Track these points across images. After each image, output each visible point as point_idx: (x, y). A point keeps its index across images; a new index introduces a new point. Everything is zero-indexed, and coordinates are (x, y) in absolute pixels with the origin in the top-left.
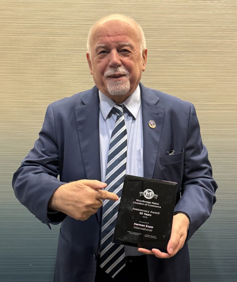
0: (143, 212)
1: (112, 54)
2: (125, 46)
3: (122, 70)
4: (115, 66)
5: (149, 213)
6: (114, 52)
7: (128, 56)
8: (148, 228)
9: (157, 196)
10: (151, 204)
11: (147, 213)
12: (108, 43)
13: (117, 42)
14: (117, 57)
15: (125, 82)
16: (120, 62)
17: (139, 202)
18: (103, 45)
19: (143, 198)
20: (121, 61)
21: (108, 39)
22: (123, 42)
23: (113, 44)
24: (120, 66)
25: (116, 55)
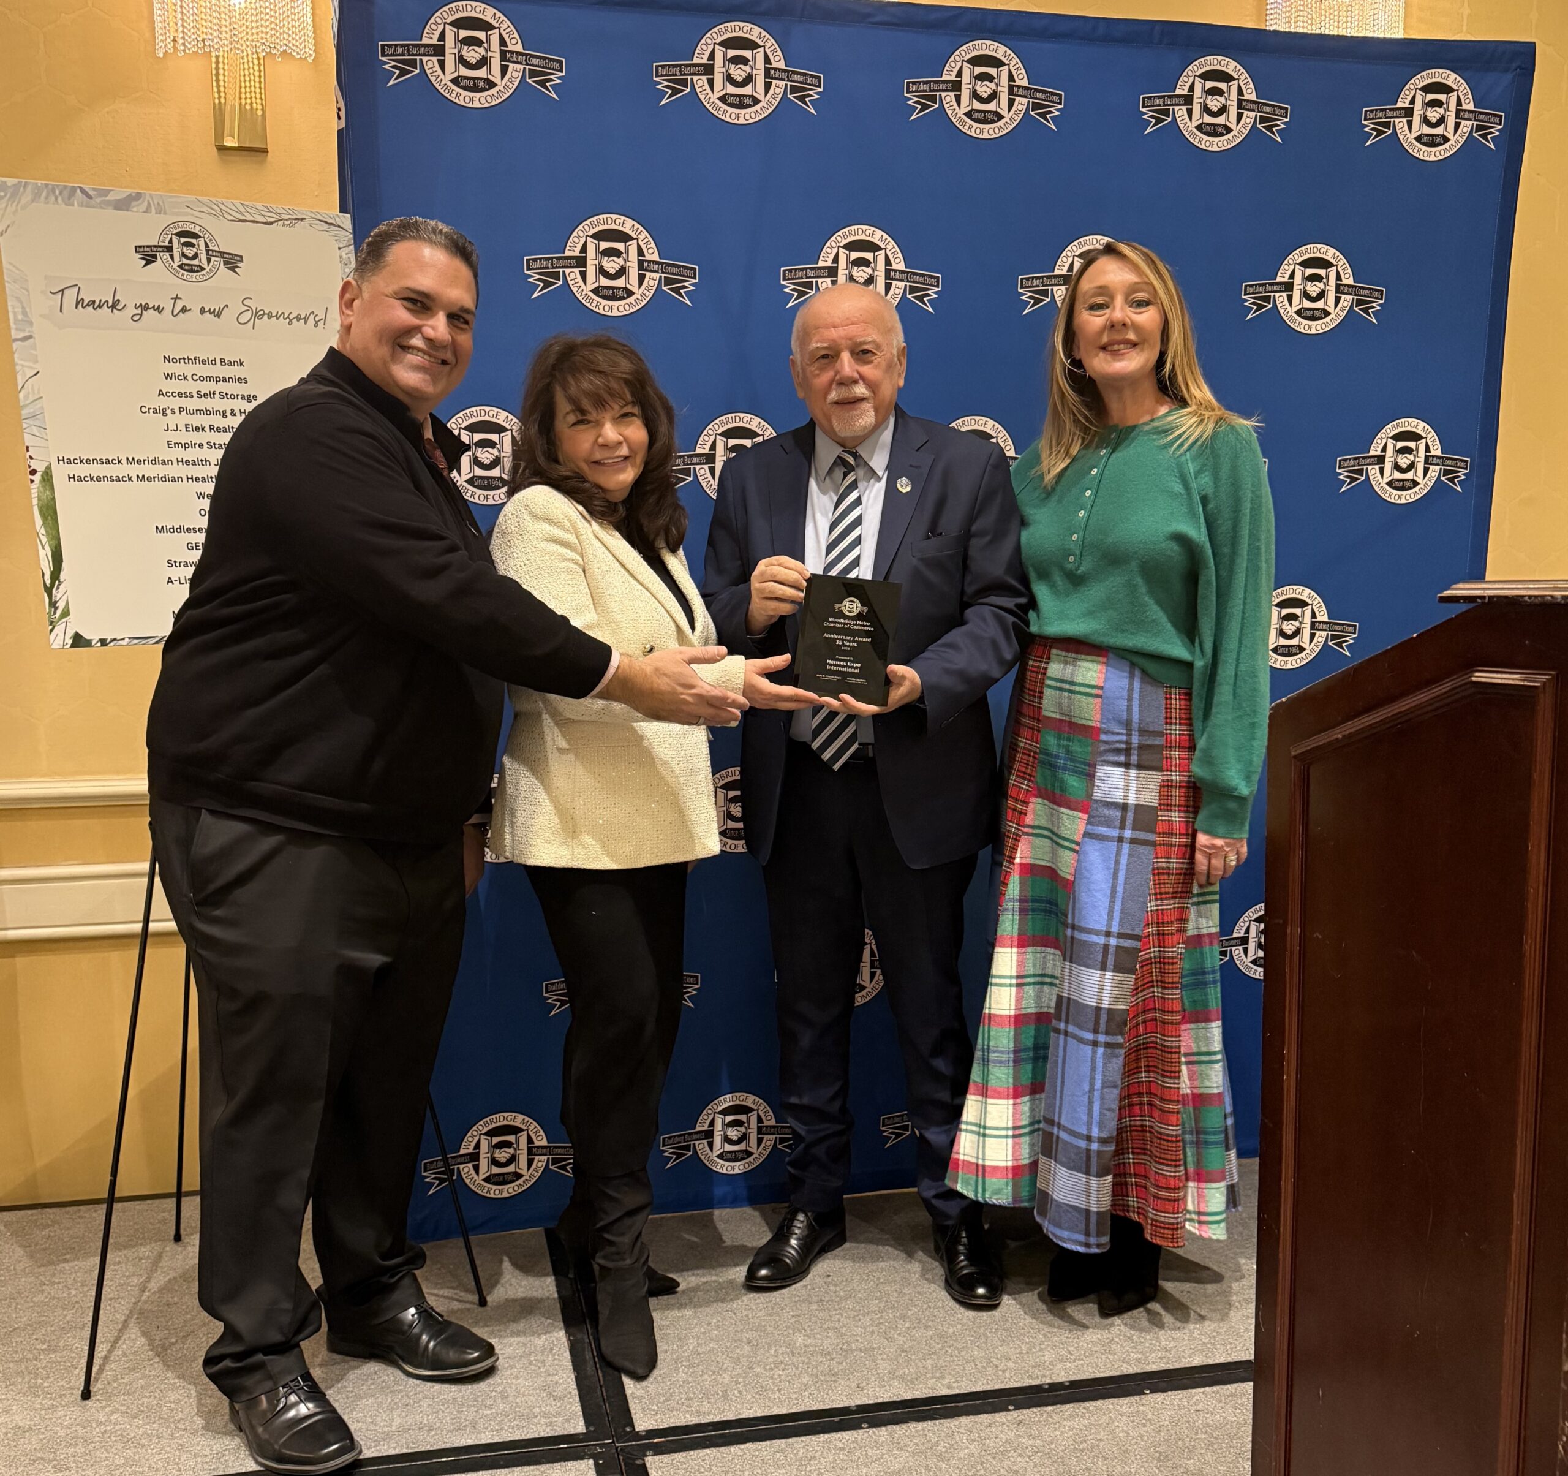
0: (843, 640)
1: (842, 361)
2: (865, 343)
3: (860, 390)
4: (846, 383)
5: (854, 641)
6: (846, 356)
7: (871, 362)
8: (852, 667)
9: (866, 609)
10: (856, 625)
11: (849, 641)
12: (834, 341)
13: (850, 339)
14: (850, 366)
15: (864, 412)
16: (856, 375)
17: (833, 622)
18: (825, 345)
19: (841, 615)
20: (859, 373)
21: (834, 334)
22: (862, 336)
23: (843, 342)
24: (856, 382)
25: (849, 362)
